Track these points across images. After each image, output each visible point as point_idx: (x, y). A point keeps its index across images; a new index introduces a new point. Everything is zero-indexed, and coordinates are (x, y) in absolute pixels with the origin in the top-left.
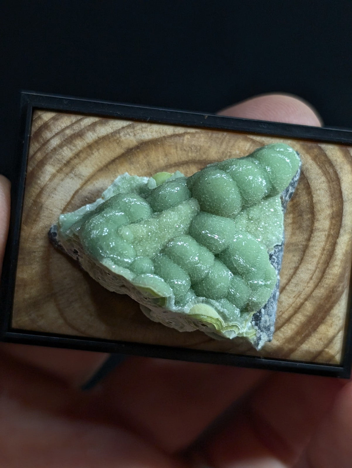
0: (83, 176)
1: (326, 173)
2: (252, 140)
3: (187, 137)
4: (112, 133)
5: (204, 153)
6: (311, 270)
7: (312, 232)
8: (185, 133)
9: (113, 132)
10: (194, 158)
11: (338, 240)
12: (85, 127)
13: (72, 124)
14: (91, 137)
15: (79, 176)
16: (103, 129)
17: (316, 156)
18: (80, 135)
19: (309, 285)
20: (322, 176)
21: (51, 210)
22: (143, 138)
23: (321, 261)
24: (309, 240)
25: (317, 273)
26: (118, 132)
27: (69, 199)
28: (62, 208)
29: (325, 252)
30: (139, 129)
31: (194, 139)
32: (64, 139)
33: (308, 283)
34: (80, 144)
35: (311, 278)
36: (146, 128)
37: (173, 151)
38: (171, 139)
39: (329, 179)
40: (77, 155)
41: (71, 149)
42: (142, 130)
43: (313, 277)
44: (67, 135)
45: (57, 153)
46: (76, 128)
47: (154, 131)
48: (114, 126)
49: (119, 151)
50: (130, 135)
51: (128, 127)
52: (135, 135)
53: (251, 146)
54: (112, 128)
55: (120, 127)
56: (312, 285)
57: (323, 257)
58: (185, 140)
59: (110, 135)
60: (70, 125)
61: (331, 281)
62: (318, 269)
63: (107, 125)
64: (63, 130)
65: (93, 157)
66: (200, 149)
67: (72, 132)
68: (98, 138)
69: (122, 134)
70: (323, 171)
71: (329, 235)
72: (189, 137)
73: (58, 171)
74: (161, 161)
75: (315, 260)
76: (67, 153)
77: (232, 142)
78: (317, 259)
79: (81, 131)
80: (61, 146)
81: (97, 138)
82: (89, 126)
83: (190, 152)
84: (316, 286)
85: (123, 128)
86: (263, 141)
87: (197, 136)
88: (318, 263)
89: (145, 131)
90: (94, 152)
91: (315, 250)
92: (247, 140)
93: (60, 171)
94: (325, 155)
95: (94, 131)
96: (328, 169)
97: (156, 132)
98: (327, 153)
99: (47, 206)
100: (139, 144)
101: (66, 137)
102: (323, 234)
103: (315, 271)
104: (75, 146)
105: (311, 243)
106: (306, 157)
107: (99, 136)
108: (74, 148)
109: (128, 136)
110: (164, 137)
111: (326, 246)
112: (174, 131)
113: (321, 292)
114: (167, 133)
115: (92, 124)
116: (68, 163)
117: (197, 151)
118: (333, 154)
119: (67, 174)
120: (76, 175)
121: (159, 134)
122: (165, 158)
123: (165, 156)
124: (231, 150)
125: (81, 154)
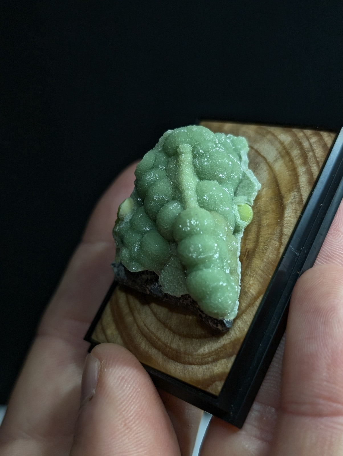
0: (274, 164)
1: (210, 354)
2: (258, 297)
3: (277, 244)
5: (259, 256)
6: (150, 326)
7: (174, 333)
8: (281, 244)
9: (299, 187)
10: (258, 247)
11: (160, 353)
12: (310, 167)
13: (315, 157)
14: (301, 170)
15: (276, 161)
16: (304, 180)
17: (226, 349)
18: (306, 162)
19: (142, 322)
20: (209, 351)
22: (287, 209)
23: (152, 335)
24: (170, 329)
25: (147, 330)
26: (299, 190)
27: (262, 154)
29: (157, 340)
30: (296, 207)
31: (273, 249)
32: (306, 151)
33: (143, 323)
34: (298, 162)
35: (145, 325)
36: (296, 213)
37: (270, 231)
38: (279, 231)
39: (205, 356)
40: (291, 160)
41: (296, 156)
42: (295, 209)
43: (145, 327)
44: (308, 153)
45: (297, 146)
46: (312, 161)
47: (291, 219)
48: (305, 188)
49: (284, 190)
50: (293, 199)
51: (301, 200)
52: (292, 203)
53: (253, 295)
55: (302, 193)
56: (142, 324)
57: (155, 337)
58: (275, 242)
59: (298, 185)
60: (315, 156)
61: (138, 340)
62: (148, 331)
63: (307, 183)
64: (313, 151)
65: (286, 171)
66: (264, 253)
67: (309, 157)
68: (299, 176)
69: (296, 193)
70: (213, 352)
71: (167, 346)
72: (276, 245)
74: (265, 222)
75: (154, 331)
76: (295, 153)
77: (261, 280)
78: (155, 333)
79: (308, 163)
80: (302, 148)
81: (299, 174)
82: (311, 170)
83: (264, 244)
84: (139, 328)
85: (301, 195)
86: (253, 307)
87: (275, 252)
88: (152, 333)
89: (293, 211)
90: (289, 172)
91: (161, 333)
92: (259, 294)
93: (284, 148)
94: (223, 358)
95: (305, 173)
96: (212, 357)
97: (289, 220)
98: (225, 360)
99: (263, 140)
100: (283, 205)
102: (169, 341)
103: (148, 329)
104: (299, 158)
105: (167, 330)
106: (228, 340)
107: (300, 176)
108: (297, 158)
109: (293, 197)
110: (283, 226)
111: (160, 342)
112: (286, 235)
113: (134, 330)
114: (285, 228)
115: (312, 173)
116: (288, 154)
117: (263, 250)
118: (222, 364)
119: (280, 153)
120: (277, 159)
121: (287, 222)
122: (267, 224)
123: (268, 225)
124: (255, 277)
125: (291, 163)
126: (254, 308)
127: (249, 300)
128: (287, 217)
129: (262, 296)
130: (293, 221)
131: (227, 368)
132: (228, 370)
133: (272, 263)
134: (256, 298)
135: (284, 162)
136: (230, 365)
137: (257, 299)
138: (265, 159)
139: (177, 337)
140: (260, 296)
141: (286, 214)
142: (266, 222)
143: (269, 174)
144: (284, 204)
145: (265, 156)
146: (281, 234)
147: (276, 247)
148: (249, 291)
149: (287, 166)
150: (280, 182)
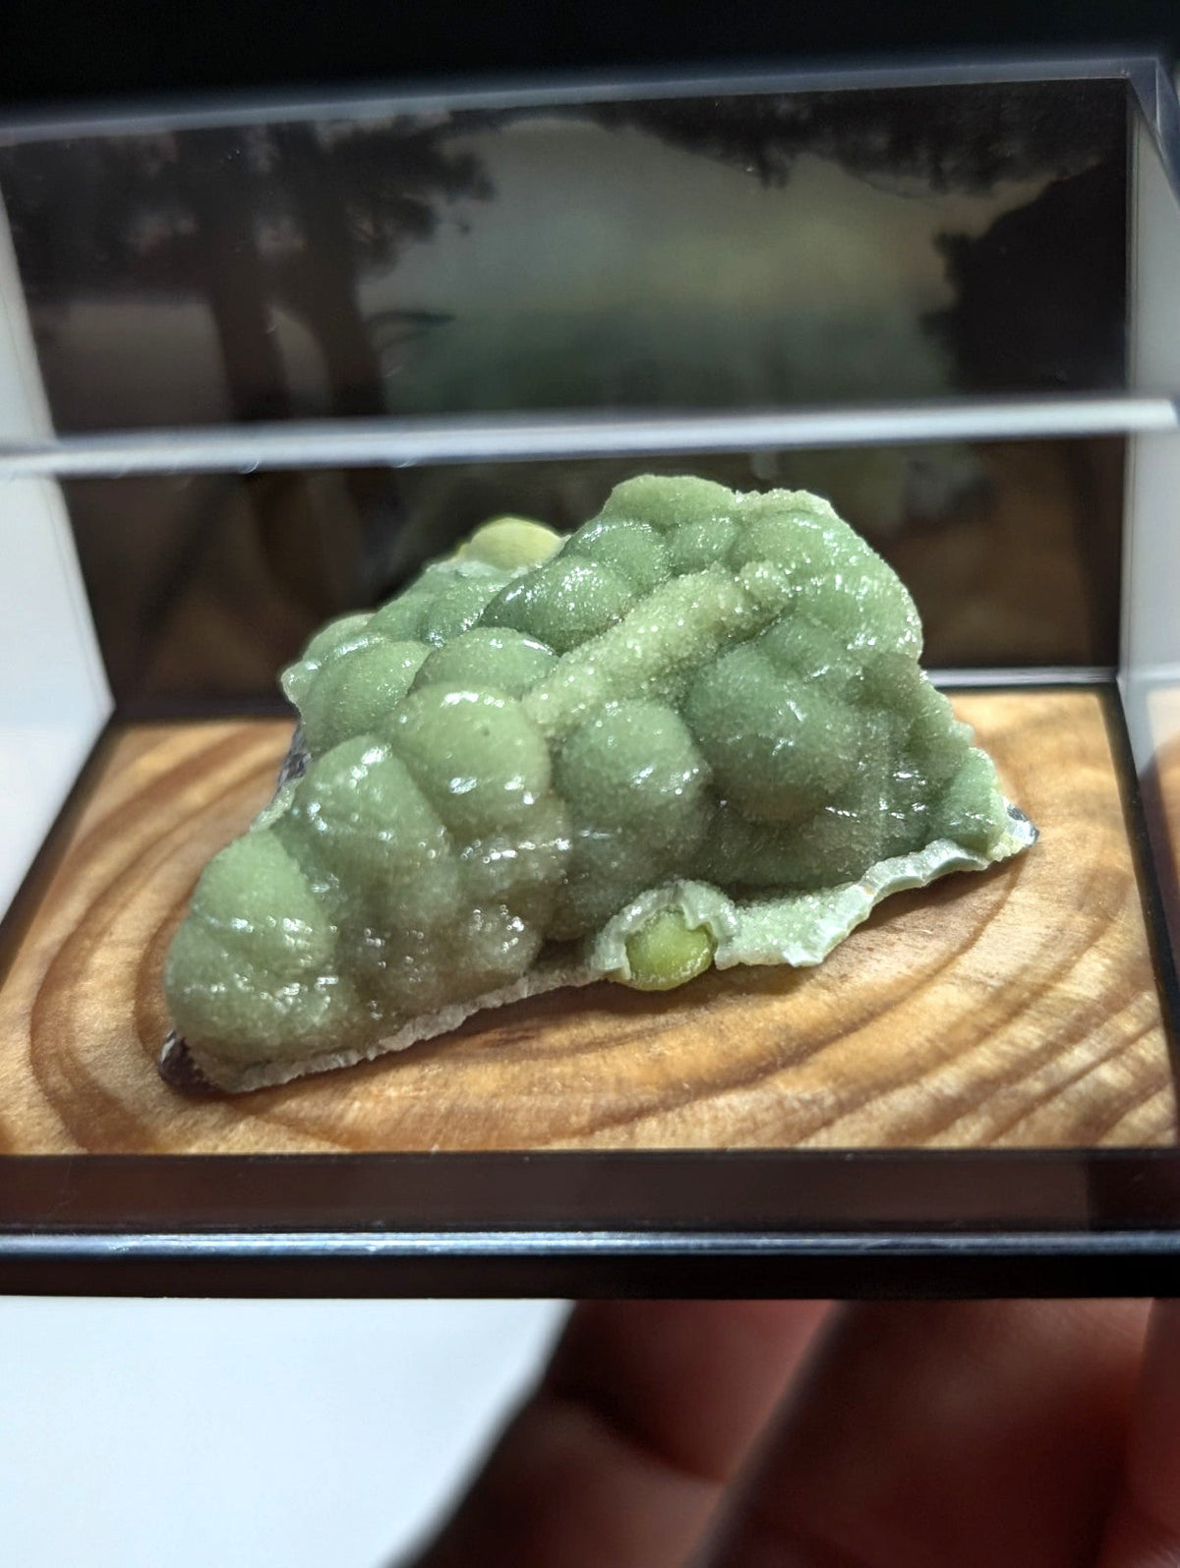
0: (953, 984)
1: (77, 1071)
2: (335, 1141)
3: (580, 1119)
4: (868, 1099)
5: (515, 1078)
7: (154, 938)
8: (589, 1130)
9: (864, 1103)
10: (553, 1060)
11: (71, 929)
12: (972, 1108)
14: (944, 1080)
15: (968, 982)
16: (901, 1107)
17: (102, 1111)
18: (989, 1085)
19: (186, 836)
20: (88, 1064)
21: (1042, 898)
22: (748, 1095)
24: (167, 922)
26: (844, 1108)
27: (991, 928)
28: (1007, 907)
29: (120, 901)
30: (765, 1124)
31: (553, 1113)
32: (1043, 1066)
34: (982, 1058)
35: (178, 846)
36: (741, 1133)
37: (633, 1073)
38: (642, 1105)
39: (67, 1060)
40: (985, 1034)
41: (1010, 1042)
42: (755, 1123)
44: (1037, 1079)
45: (1060, 1031)
46: (1005, 1103)
47: (706, 1125)
48: (864, 1124)
49: (837, 1055)
50: (799, 1101)
51: (805, 1134)
52: (779, 1101)
53: (341, 1117)
54: (870, 1117)
55: (839, 1124)
56: (179, 838)
58: (588, 1107)
59: (874, 1094)
60: (1034, 1108)
61: (115, 848)
63: (890, 1124)
64: (1055, 1092)
65: (928, 1033)
66: (529, 1088)
67: (1020, 1085)
68: (916, 1082)
69: (829, 1101)
70: (86, 1076)
71: (101, 934)
72: (573, 1119)
73: (1046, 987)
74: (673, 1043)
75: (155, 882)
76: (1026, 1033)
77: (409, 1123)
78: (150, 884)
79: (987, 1096)
80: (1055, 1048)
81: (922, 1080)
82: (959, 1116)
83: (567, 1077)
85: (828, 1123)
86: (291, 1139)
87: (544, 1126)
89: (744, 1120)
90: (927, 1045)
91: (150, 901)
92: (354, 1135)
93: (1039, 991)
94: (66, 1117)
95: (935, 1099)
96: (65, 1081)
97: (700, 1123)
98: (58, 1127)
99: (1059, 907)
100: (761, 1077)
101: (1040, 1073)
102: (119, 936)
103: (163, 861)
104: (1000, 1053)
105: (163, 913)
107: (916, 1087)
108: (1006, 1048)
109: (806, 1097)
110: (668, 1109)
111: (113, 912)
112: (632, 1134)
113: (154, 825)
114: (659, 1121)
115: (947, 1123)
116: (1016, 1011)
117: (542, 1080)
118: (39, 1124)
119: (1011, 984)
120: (979, 983)
121: (689, 1119)
122: (660, 1054)
123: (659, 1059)
124: (416, 1098)
125: (973, 1035)
126: (288, 1143)
127: (316, 1112)
128: (710, 1107)
129: (347, 1150)
130: (701, 1138)
131: (31, 1144)
132: (22, 1149)
133: (495, 1133)
134: (328, 1132)
135: (972, 1013)
136: (42, 1150)
137: (327, 1140)
138: (967, 946)
139: (135, 954)
140: (347, 1143)
141: (721, 1101)
142: (672, 1048)
143: (901, 983)
144: (769, 1079)
145: (983, 941)
146: (630, 1116)
147: (567, 1119)
148: (354, 1099)
149: (954, 1027)
150: (867, 1031)
